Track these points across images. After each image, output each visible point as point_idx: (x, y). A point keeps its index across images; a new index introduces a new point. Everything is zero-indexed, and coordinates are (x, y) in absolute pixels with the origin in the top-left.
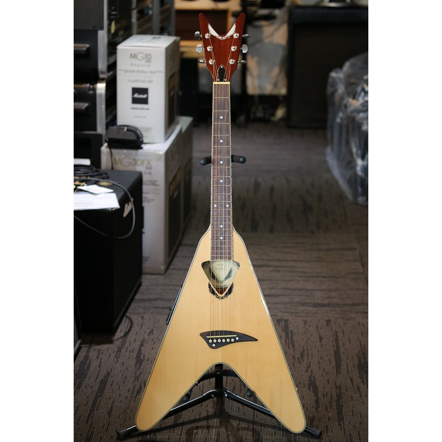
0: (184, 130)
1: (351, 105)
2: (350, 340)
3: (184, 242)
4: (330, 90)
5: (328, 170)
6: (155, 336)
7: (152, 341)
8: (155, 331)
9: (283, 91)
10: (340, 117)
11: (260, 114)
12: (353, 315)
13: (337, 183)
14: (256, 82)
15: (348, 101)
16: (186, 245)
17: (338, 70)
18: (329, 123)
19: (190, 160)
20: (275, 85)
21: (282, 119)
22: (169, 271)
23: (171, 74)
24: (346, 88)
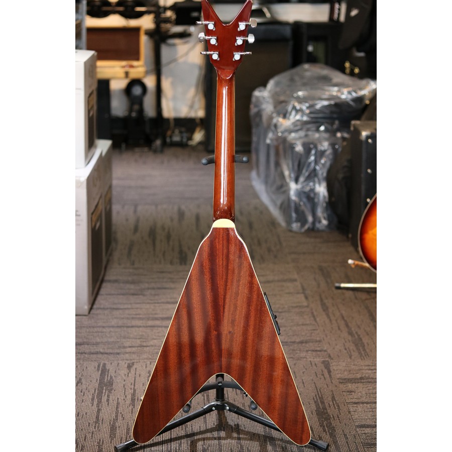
0: (104, 154)
1: (282, 125)
2: (303, 383)
3: (106, 278)
4: (253, 110)
5: (256, 196)
6: (84, 387)
7: (81, 392)
8: (83, 381)
9: (201, 114)
10: (270, 138)
11: (176, 138)
12: (303, 354)
13: (267, 209)
14: (171, 104)
15: (278, 121)
16: (109, 281)
17: (262, 88)
18: (254, 145)
19: (110, 187)
20: (191, 107)
21: (200, 143)
22: (93, 311)
23: (90, 91)
24: (275, 107)
